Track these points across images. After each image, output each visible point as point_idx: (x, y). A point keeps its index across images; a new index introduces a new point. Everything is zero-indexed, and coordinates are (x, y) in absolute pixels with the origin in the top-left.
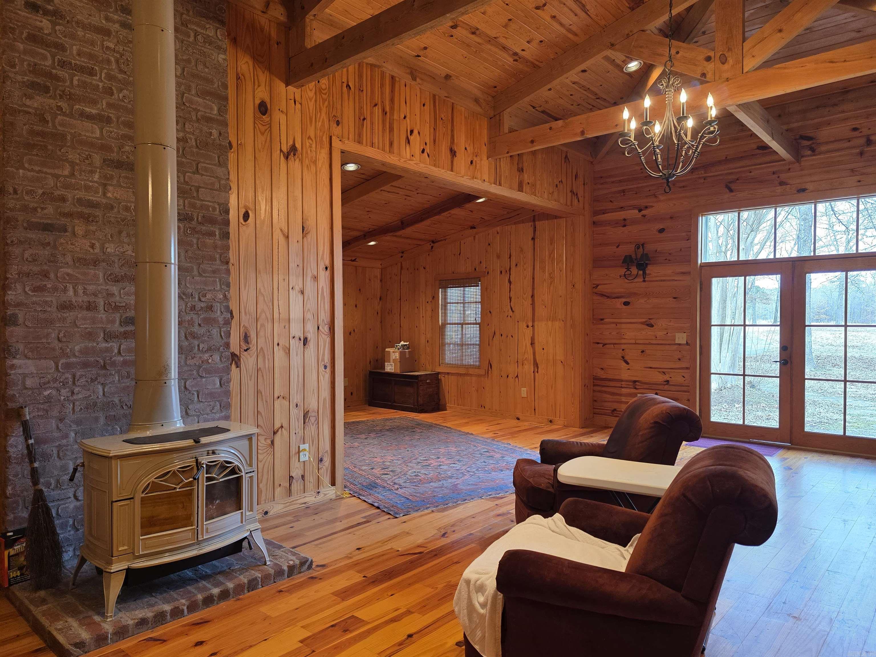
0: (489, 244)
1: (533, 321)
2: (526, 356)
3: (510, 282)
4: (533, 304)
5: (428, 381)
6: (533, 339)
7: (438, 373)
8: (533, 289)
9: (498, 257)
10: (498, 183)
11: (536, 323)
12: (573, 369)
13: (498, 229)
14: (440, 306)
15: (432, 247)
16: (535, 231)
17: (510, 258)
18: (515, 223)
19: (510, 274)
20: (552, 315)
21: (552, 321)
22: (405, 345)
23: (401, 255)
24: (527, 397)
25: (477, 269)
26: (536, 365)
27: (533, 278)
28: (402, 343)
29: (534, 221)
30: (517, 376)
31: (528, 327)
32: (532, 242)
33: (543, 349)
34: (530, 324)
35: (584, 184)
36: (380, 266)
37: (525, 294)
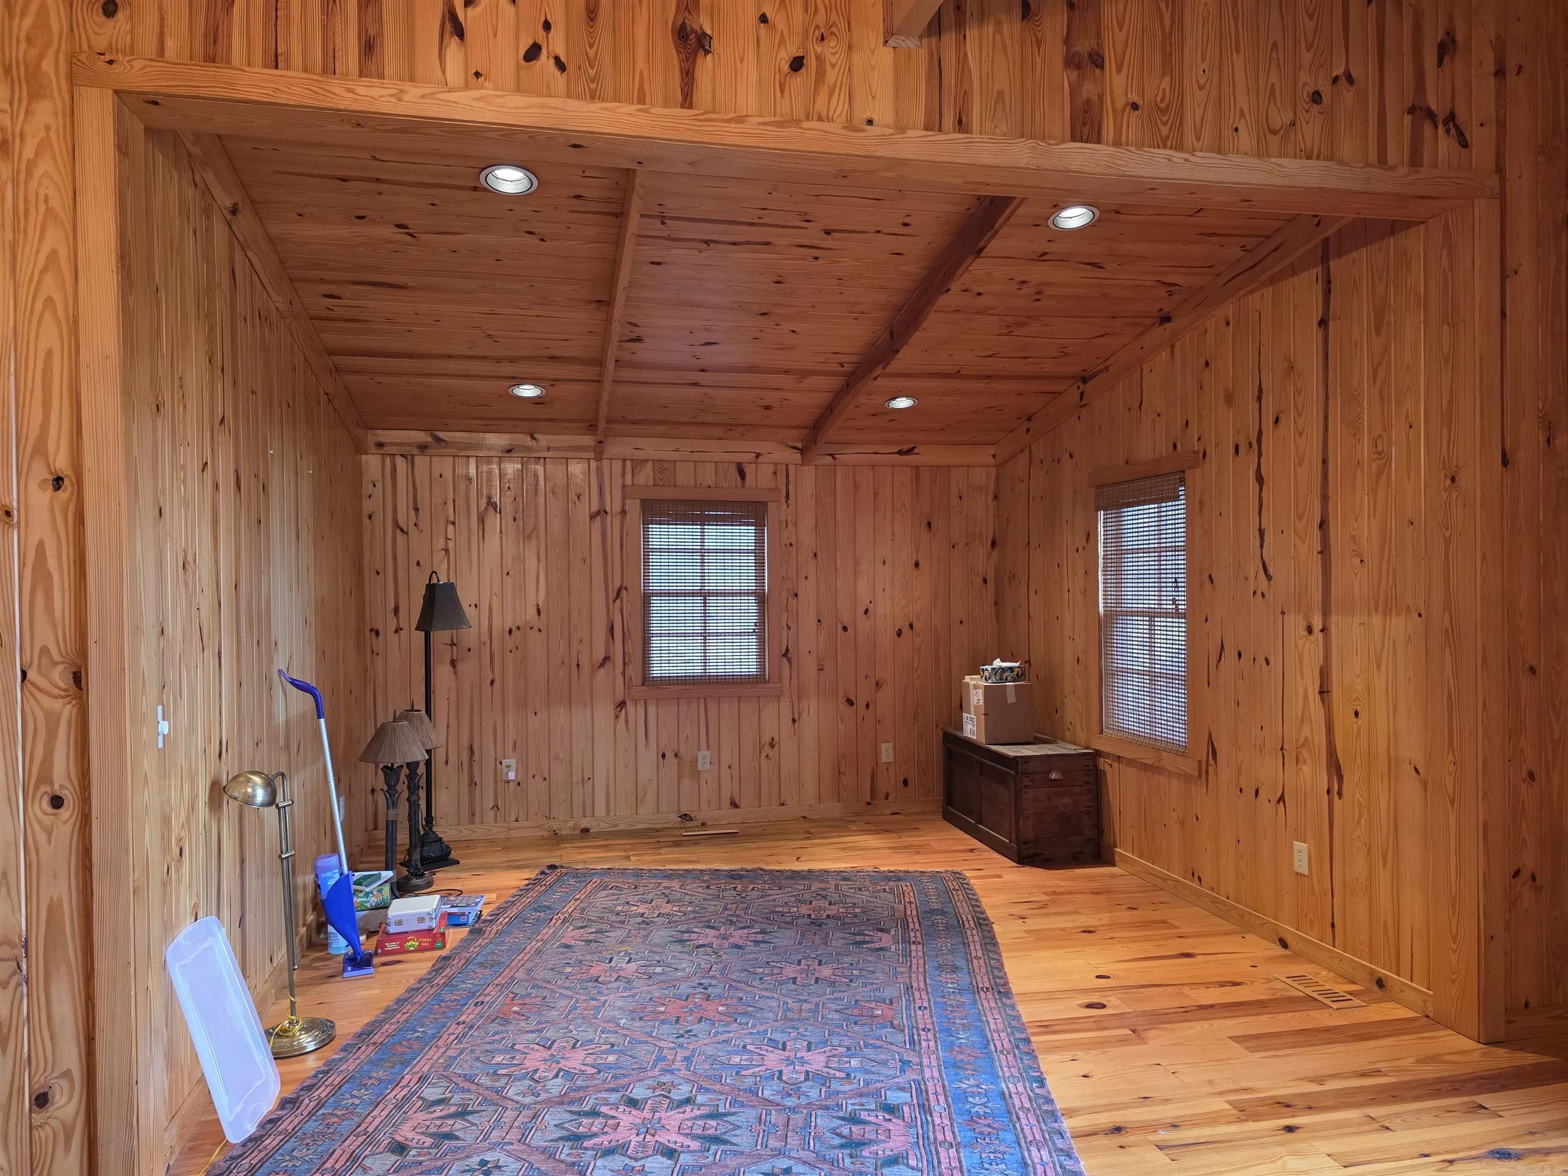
0: (1207, 364)
1: (1326, 613)
2: (1306, 732)
3: (1260, 479)
4: (1325, 551)
5: (1053, 776)
6: (1324, 674)
7: (1098, 754)
8: (1325, 498)
9: (1229, 400)
10: (949, 120)
11: (1334, 618)
12: (1452, 802)
13: (1229, 309)
14: (1101, 561)
15: (1082, 394)
16: (1327, 292)
17: (1259, 398)
18: (1274, 280)
19: (1260, 455)
20: (1382, 591)
21: (1385, 614)
22: (1004, 670)
23: (1026, 425)
24: (1310, 877)
25: (1179, 446)
26: (1335, 768)
27: (1325, 461)
28: (998, 663)
29: (1325, 259)
30: (1282, 799)
31: (1310, 630)
32: (1320, 334)
33: (1356, 714)
34: (1317, 623)
35: (1500, 73)
36: (992, 461)
37: (1300, 518)
